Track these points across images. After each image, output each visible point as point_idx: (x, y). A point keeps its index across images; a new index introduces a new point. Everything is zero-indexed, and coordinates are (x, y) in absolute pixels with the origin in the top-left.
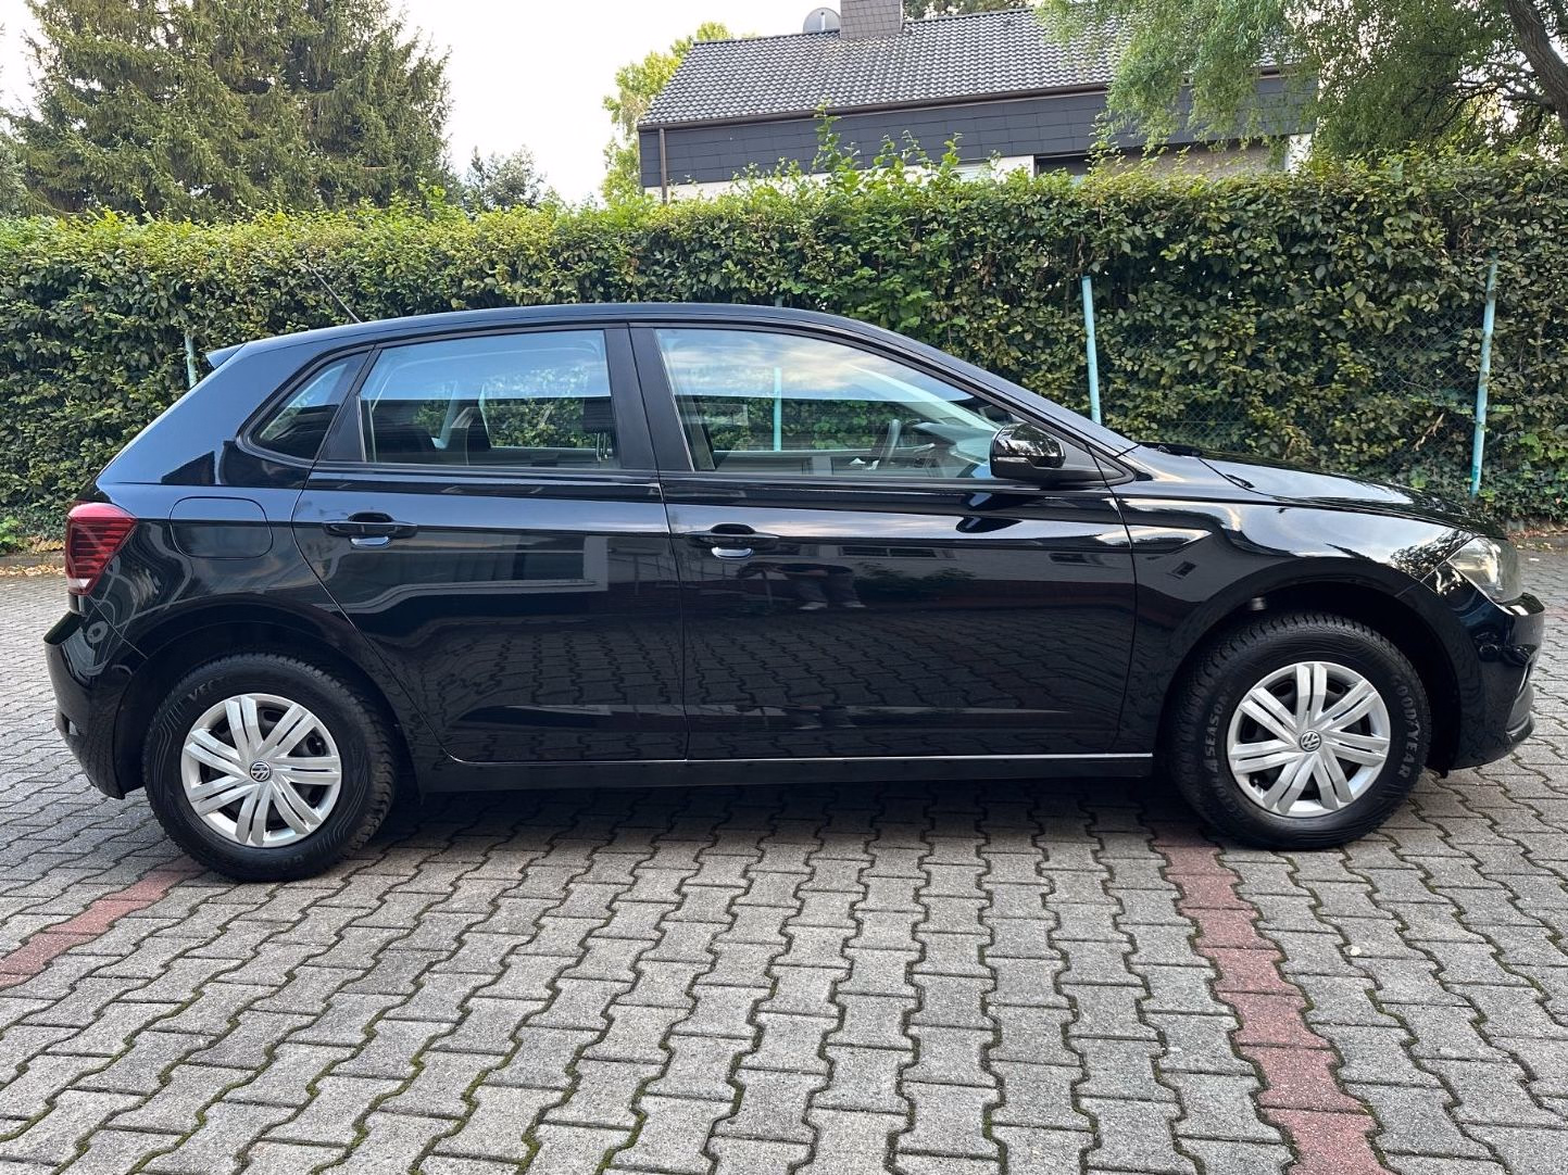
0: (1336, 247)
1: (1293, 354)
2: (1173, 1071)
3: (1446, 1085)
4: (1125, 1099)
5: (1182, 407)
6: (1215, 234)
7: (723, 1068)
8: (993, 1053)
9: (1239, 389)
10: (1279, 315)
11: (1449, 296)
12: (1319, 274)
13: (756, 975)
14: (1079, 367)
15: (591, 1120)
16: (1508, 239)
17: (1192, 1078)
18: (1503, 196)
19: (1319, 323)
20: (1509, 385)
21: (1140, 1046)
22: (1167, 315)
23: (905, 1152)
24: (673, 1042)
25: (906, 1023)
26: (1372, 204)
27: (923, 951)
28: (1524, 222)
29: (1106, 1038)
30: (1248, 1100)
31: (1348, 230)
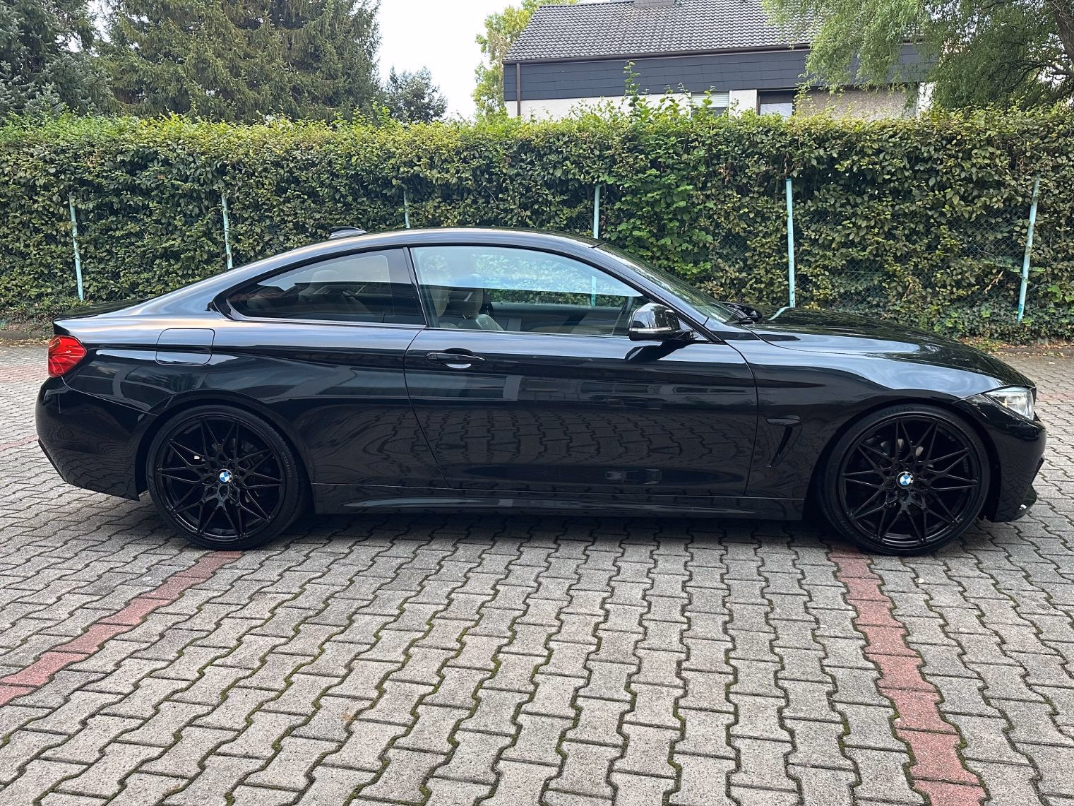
0: (942, 166)
1: (913, 232)
2: (822, 636)
3: (960, 645)
4: (798, 648)
5: (844, 262)
6: (869, 156)
7: (590, 629)
8: (728, 626)
9: (880, 252)
10: (906, 207)
11: (1009, 199)
12: (932, 182)
13: (603, 585)
14: (782, 235)
15: (525, 652)
16: (1046, 165)
17: (832, 639)
18: (1046, 137)
19: (930, 213)
20: (1043, 255)
21: (806, 624)
22: (838, 205)
23: (686, 669)
24: (562, 617)
25: (683, 611)
26: (965, 141)
27: (691, 576)
28: (1057, 155)
29: (788, 620)
30: (859, 650)
31: (950, 156)
